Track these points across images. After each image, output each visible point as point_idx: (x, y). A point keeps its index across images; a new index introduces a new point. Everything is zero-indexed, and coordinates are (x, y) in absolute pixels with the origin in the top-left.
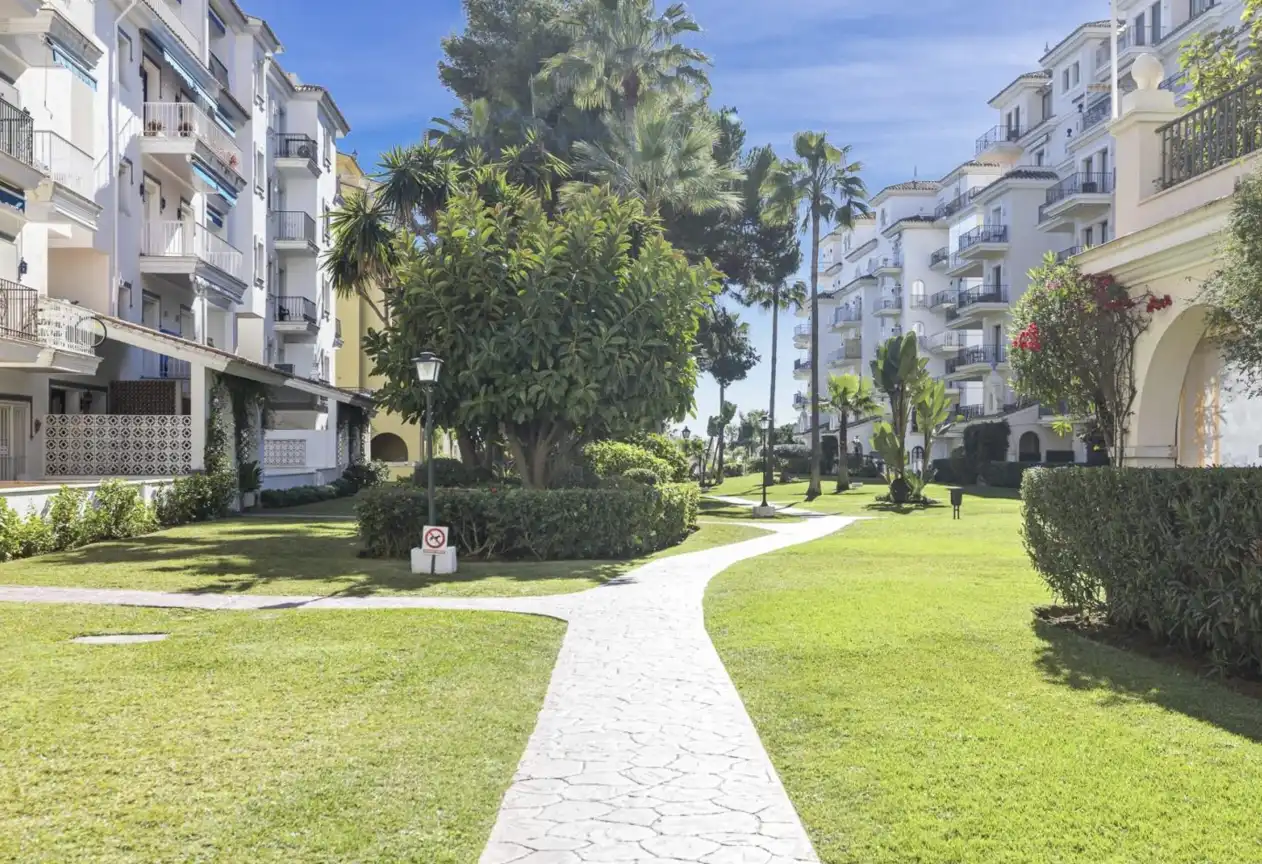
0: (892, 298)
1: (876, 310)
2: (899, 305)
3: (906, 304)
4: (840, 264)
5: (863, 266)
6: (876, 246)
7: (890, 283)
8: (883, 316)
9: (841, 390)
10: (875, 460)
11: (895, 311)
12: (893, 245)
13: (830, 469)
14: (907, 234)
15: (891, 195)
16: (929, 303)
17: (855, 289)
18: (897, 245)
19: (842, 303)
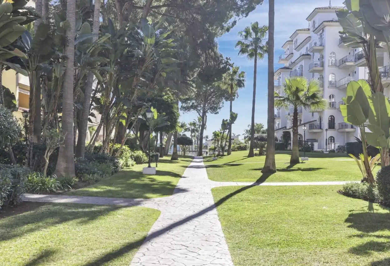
0: (319, 63)
1: (310, 68)
2: (322, 65)
3: (326, 65)
4: (292, 54)
5: (303, 51)
6: (310, 40)
7: (317, 56)
8: (314, 71)
9: (294, 89)
10: (309, 143)
11: (321, 68)
12: (319, 36)
13: (287, 147)
14: (327, 29)
15: (319, 12)
16: (338, 64)
17: (300, 62)
18: (321, 36)
19: (293, 70)
